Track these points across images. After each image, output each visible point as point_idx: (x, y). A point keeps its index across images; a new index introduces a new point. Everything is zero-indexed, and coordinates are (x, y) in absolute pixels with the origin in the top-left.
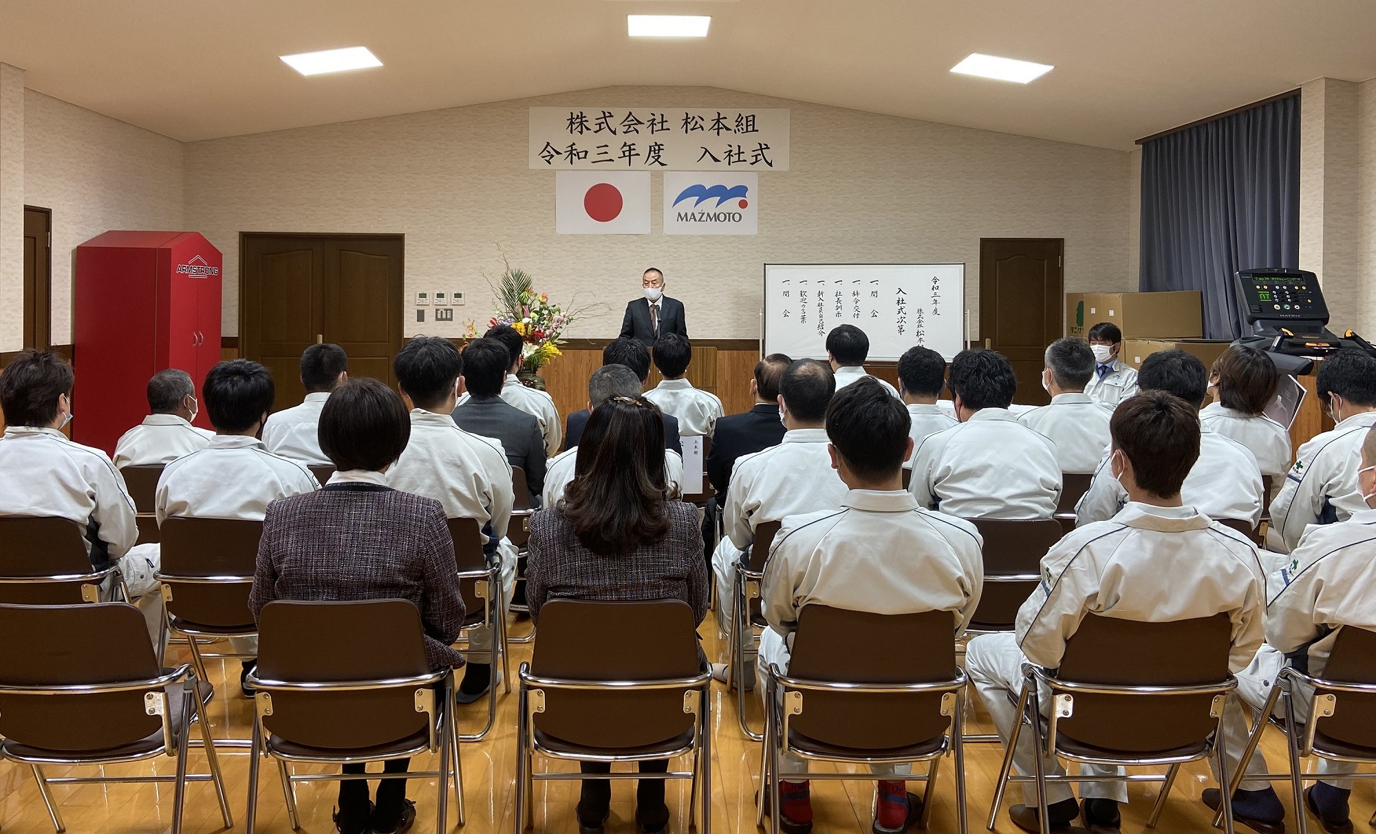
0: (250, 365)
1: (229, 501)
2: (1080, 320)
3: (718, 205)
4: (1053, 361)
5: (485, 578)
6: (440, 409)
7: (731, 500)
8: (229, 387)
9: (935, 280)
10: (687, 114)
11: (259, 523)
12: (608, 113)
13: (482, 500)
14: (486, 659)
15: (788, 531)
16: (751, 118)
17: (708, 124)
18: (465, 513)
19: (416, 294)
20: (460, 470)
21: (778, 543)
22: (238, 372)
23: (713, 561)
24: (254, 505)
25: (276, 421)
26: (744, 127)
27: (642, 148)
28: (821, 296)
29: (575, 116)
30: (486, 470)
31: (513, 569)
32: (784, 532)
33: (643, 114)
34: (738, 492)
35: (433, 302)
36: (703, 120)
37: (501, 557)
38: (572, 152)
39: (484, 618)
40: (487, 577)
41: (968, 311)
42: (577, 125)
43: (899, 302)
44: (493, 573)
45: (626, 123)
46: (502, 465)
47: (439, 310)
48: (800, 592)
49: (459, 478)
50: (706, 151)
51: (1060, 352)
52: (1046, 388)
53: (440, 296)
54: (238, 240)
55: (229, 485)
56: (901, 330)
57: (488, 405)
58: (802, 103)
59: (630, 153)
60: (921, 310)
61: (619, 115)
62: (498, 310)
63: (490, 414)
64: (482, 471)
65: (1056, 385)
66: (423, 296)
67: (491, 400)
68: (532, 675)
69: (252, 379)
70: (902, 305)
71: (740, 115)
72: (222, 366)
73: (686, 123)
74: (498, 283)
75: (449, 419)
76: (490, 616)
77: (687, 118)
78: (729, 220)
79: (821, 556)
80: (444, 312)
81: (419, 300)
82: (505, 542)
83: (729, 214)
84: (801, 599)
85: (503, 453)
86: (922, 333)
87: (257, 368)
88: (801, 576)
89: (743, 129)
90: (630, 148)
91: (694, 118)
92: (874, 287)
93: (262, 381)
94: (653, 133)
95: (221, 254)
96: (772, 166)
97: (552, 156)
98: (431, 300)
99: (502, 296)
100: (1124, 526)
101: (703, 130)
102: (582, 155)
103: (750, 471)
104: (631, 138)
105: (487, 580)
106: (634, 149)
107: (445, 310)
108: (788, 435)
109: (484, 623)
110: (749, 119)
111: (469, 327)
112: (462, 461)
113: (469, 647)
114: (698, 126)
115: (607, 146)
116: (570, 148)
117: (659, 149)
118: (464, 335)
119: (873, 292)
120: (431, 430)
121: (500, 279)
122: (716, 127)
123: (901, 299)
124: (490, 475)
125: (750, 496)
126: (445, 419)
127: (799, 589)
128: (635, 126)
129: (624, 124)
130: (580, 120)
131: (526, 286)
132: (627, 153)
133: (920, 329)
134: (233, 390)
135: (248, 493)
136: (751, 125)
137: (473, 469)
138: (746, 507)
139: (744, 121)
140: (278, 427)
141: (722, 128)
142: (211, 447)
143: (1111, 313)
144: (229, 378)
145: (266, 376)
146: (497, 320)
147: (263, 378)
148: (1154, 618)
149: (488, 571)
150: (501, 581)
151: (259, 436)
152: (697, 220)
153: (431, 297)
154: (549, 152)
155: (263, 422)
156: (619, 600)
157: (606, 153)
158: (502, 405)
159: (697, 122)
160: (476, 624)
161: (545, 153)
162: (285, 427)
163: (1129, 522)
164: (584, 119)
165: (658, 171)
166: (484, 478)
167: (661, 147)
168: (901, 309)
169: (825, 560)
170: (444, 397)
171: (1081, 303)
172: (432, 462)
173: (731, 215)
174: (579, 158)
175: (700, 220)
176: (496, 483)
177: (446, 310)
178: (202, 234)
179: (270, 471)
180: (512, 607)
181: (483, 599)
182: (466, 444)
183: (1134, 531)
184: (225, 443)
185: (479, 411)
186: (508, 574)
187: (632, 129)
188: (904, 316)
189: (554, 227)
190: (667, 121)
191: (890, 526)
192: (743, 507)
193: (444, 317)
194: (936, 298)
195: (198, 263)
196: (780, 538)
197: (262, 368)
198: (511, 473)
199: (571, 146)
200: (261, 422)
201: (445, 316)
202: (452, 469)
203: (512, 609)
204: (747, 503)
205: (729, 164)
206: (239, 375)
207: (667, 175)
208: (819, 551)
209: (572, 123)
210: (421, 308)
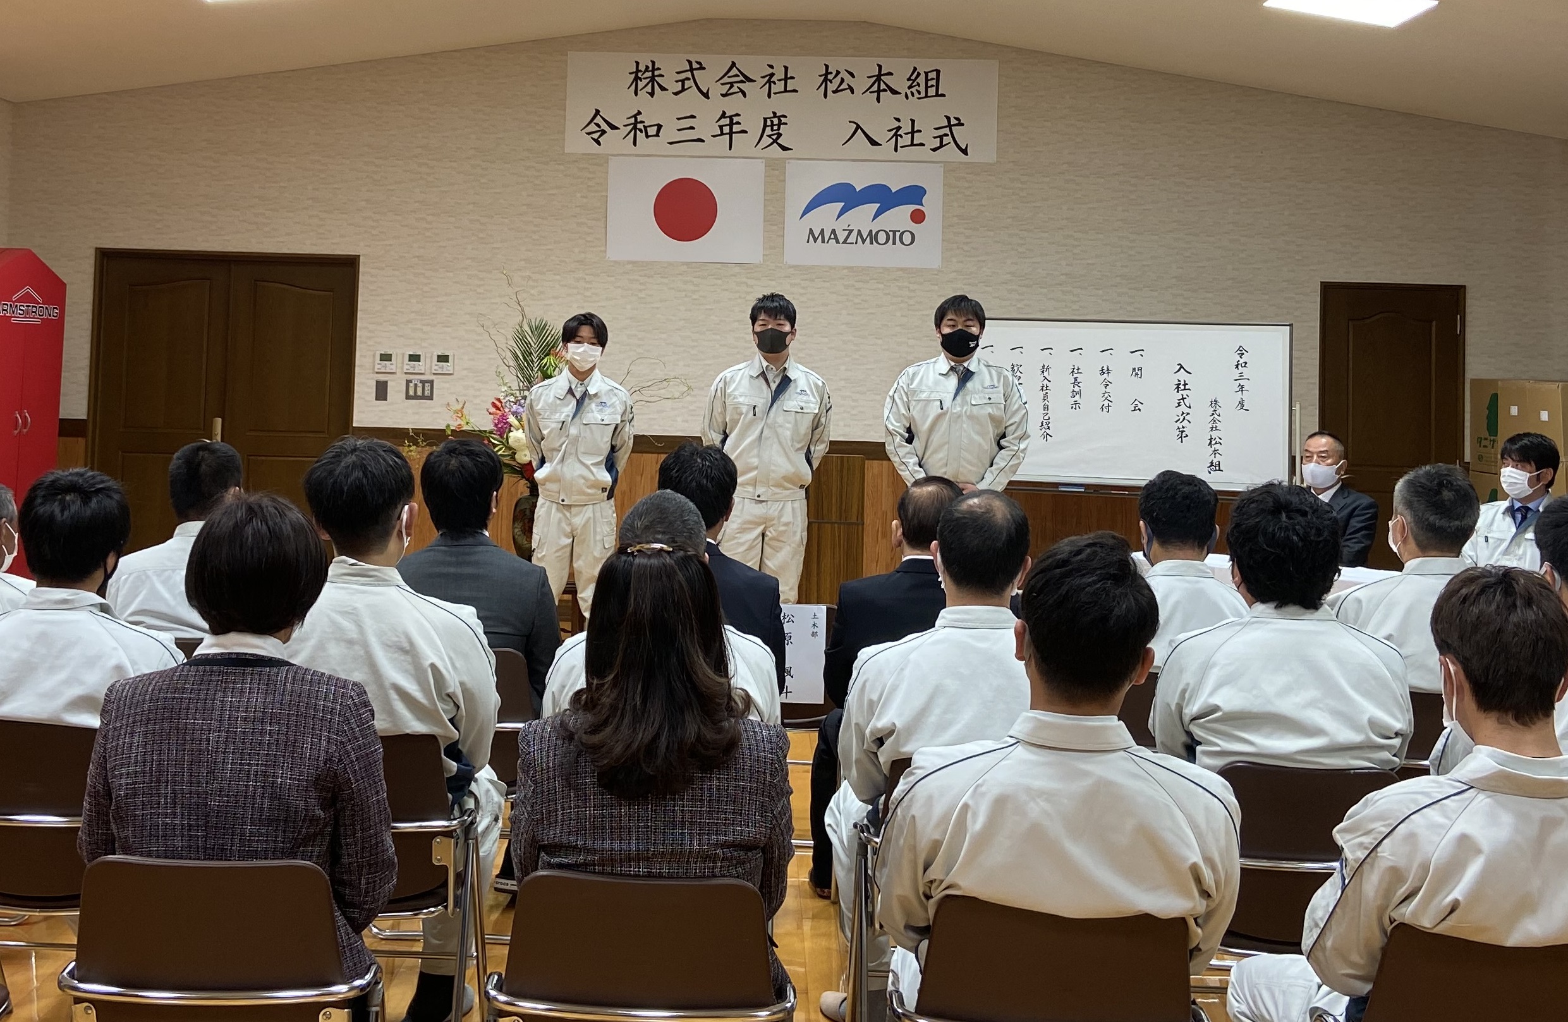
0: (93, 477)
1: (51, 695)
2: (1493, 427)
3: (873, 220)
4: (1409, 504)
5: (448, 834)
6: (375, 558)
7: (849, 718)
8: (57, 511)
9: (1241, 352)
10: (827, 67)
11: (90, 732)
12: (697, 62)
13: (446, 707)
14: (447, 968)
15: (920, 773)
16: (933, 75)
17: (862, 83)
18: (416, 726)
19: (374, 356)
20: (409, 658)
21: (903, 791)
22: (72, 488)
23: (827, 820)
24: (83, 703)
25: (131, 564)
26: (922, 89)
27: (752, 122)
28: (1046, 374)
29: (642, 68)
30: (451, 659)
31: (496, 819)
32: (914, 774)
33: (755, 66)
34: (861, 705)
35: (402, 368)
36: (853, 76)
37: (476, 799)
38: (636, 125)
39: (446, 900)
40: (452, 831)
41: (1298, 406)
42: (645, 82)
43: (1178, 388)
44: (462, 825)
45: (726, 80)
46: (477, 648)
47: (411, 381)
48: (935, 872)
49: (406, 671)
50: (858, 127)
51: (1420, 489)
52: (1395, 549)
53: (415, 358)
54: (92, 262)
55: (52, 670)
56: (1182, 434)
57: (467, 549)
58: (1019, 51)
59: (731, 129)
60: (1216, 401)
61: (716, 65)
62: (505, 384)
63: (469, 564)
64: (442, 659)
65: (1412, 544)
66: (386, 357)
67: (470, 540)
68: (508, 994)
69: (94, 500)
70: (1185, 393)
71: (915, 69)
72: (51, 478)
73: (826, 80)
74: (507, 341)
75: (395, 574)
76: (456, 897)
77: (827, 73)
78: (894, 243)
79: (969, 816)
80: (420, 385)
81: (380, 365)
82: (486, 775)
83: (894, 232)
84: (934, 885)
85: (480, 630)
86: (1218, 440)
87: (102, 482)
88: (936, 846)
89: (919, 92)
90: (731, 120)
91: (838, 73)
92: (1136, 361)
93: (110, 504)
94: (769, 96)
95: (64, 285)
96: (967, 154)
97: (603, 132)
98: (400, 366)
99: (512, 363)
100: (1467, 787)
101: (852, 92)
102: (652, 131)
103: (880, 672)
104: (732, 105)
105: (453, 837)
106: (738, 123)
107: (421, 381)
108: (946, 615)
109: (446, 907)
110: (930, 76)
111: (456, 412)
112: (411, 644)
113: (424, 948)
114: (844, 86)
115: (693, 117)
116: (632, 120)
117: (780, 124)
118: (448, 426)
119: (1134, 369)
120: (364, 592)
121: (510, 333)
122: (875, 88)
123: (1182, 383)
124: (458, 665)
125: (880, 714)
126: (385, 575)
127: (931, 868)
128: (740, 85)
129: (722, 81)
130: (649, 74)
131: (553, 347)
132: (726, 130)
133: (1215, 434)
134: (62, 515)
135: (81, 683)
136: (932, 86)
137: (430, 656)
138: (872, 733)
139: (921, 80)
140: (131, 579)
141: (884, 90)
142: (29, 606)
143: (1544, 416)
144: (60, 497)
145: (116, 497)
146: (503, 401)
147: (111, 498)
148: (1513, 940)
149: (455, 822)
150: (476, 839)
151: (102, 592)
152: (841, 240)
153: (400, 360)
154: (598, 125)
155: (109, 571)
156: (650, 875)
157: (692, 128)
158: (489, 548)
159: (842, 80)
160: (433, 909)
161: (593, 128)
162: (142, 578)
163: (1472, 780)
164: (656, 73)
165: (777, 159)
166: (449, 672)
167: (783, 120)
168: (1183, 399)
169: (974, 822)
170: (385, 535)
171: (1494, 398)
172: (366, 646)
173: (898, 234)
174: (647, 136)
175: (845, 242)
176: (465, 679)
177: (423, 382)
178: (35, 251)
179: (115, 649)
180: (497, 883)
181: (445, 869)
182: (418, 615)
183: (1481, 796)
184: (49, 601)
185: (454, 559)
186: (487, 828)
187: (735, 89)
188: (1187, 410)
189: (603, 249)
190: (792, 78)
191: (1086, 774)
192: (868, 732)
193: (419, 393)
194: (1242, 382)
195: (28, 298)
196: (906, 784)
197: (111, 483)
198: (493, 661)
199: (635, 116)
200: (106, 570)
201: (421, 392)
202: (396, 655)
203: (499, 886)
204: (875, 726)
205: (896, 150)
206: (74, 492)
207: (792, 167)
208: (966, 807)
209: (637, 79)
210: (382, 378)
